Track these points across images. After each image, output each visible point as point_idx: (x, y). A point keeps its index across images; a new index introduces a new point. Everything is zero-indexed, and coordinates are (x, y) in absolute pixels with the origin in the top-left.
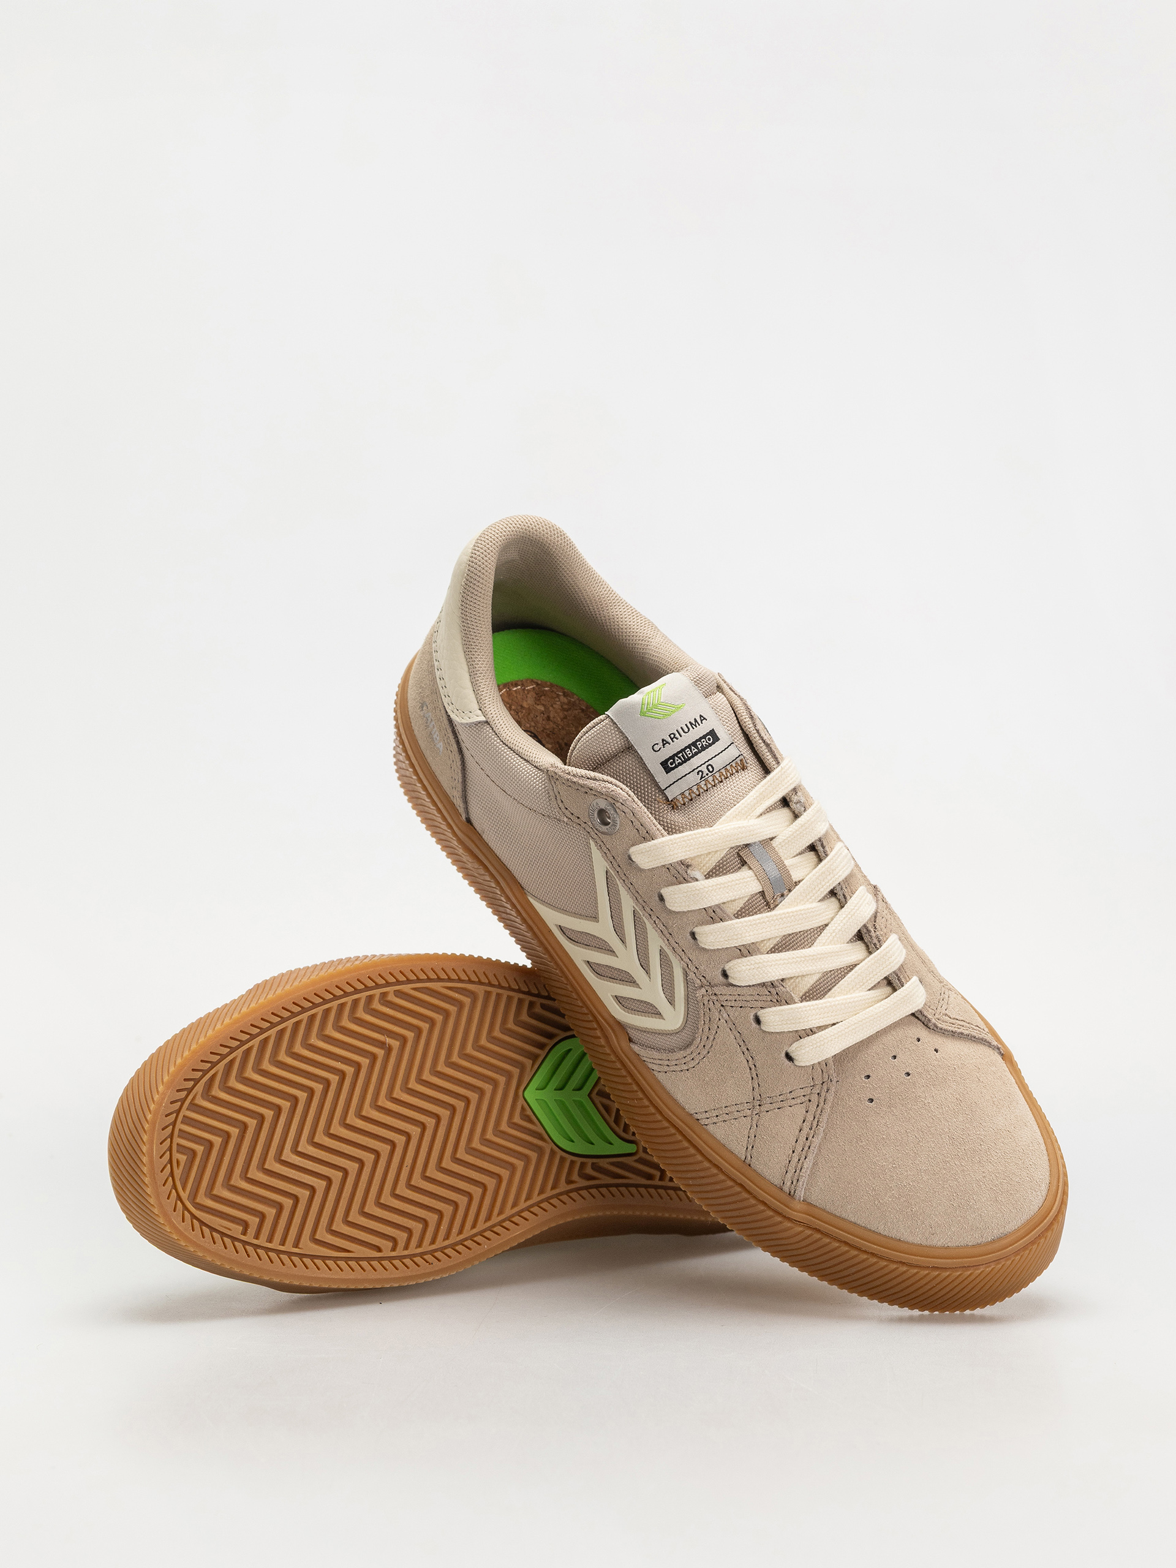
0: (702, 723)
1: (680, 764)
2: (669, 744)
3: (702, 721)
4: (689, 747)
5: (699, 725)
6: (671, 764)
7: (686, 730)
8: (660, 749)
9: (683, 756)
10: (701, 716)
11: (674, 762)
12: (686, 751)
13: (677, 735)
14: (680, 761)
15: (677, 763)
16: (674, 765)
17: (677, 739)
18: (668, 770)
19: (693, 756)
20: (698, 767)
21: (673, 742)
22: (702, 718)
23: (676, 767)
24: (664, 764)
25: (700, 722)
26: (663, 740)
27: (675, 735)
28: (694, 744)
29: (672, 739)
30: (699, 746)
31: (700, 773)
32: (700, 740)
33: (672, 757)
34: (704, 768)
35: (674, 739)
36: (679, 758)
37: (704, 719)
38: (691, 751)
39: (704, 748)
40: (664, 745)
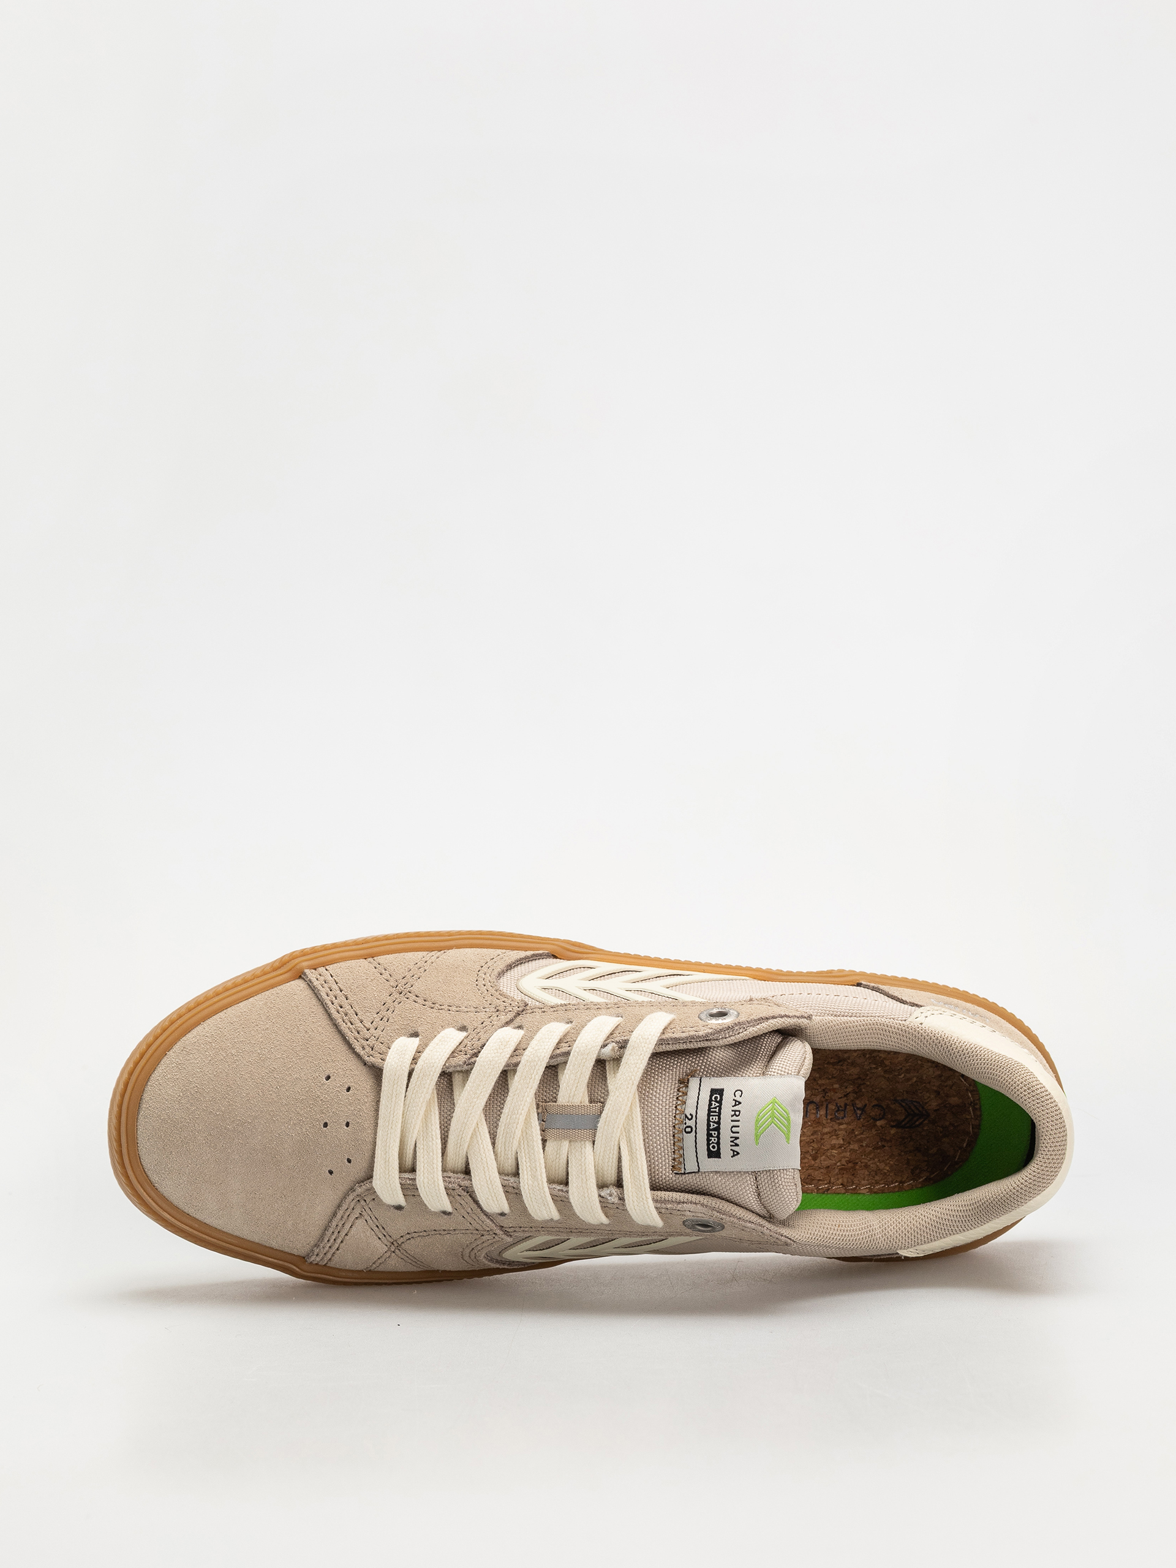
0: (731, 1150)
1: (710, 1104)
2: (733, 1107)
3: (734, 1151)
4: (719, 1123)
5: (731, 1146)
6: (716, 1098)
7: (735, 1130)
8: (735, 1096)
9: (715, 1112)
10: (738, 1153)
11: (716, 1101)
12: (717, 1117)
13: (735, 1118)
14: (713, 1106)
15: (713, 1103)
16: (713, 1099)
17: (732, 1116)
18: (713, 1091)
19: (708, 1120)
20: (696, 1118)
21: (732, 1111)
22: (735, 1153)
23: (711, 1100)
24: (721, 1092)
25: (733, 1148)
26: (740, 1103)
27: (737, 1116)
28: (718, 1129)
29: (735, 1111)
30: (713, 1132)
31: (690, 1117)
32: (718, 1137)
33: (720, 1102)
34: (692, 1123)
35: (734, 1114)
36: (715, 1108)
37: (734, 1156)
38: (714, 1122)
39: (709, 1137)
40: (736, 1101)
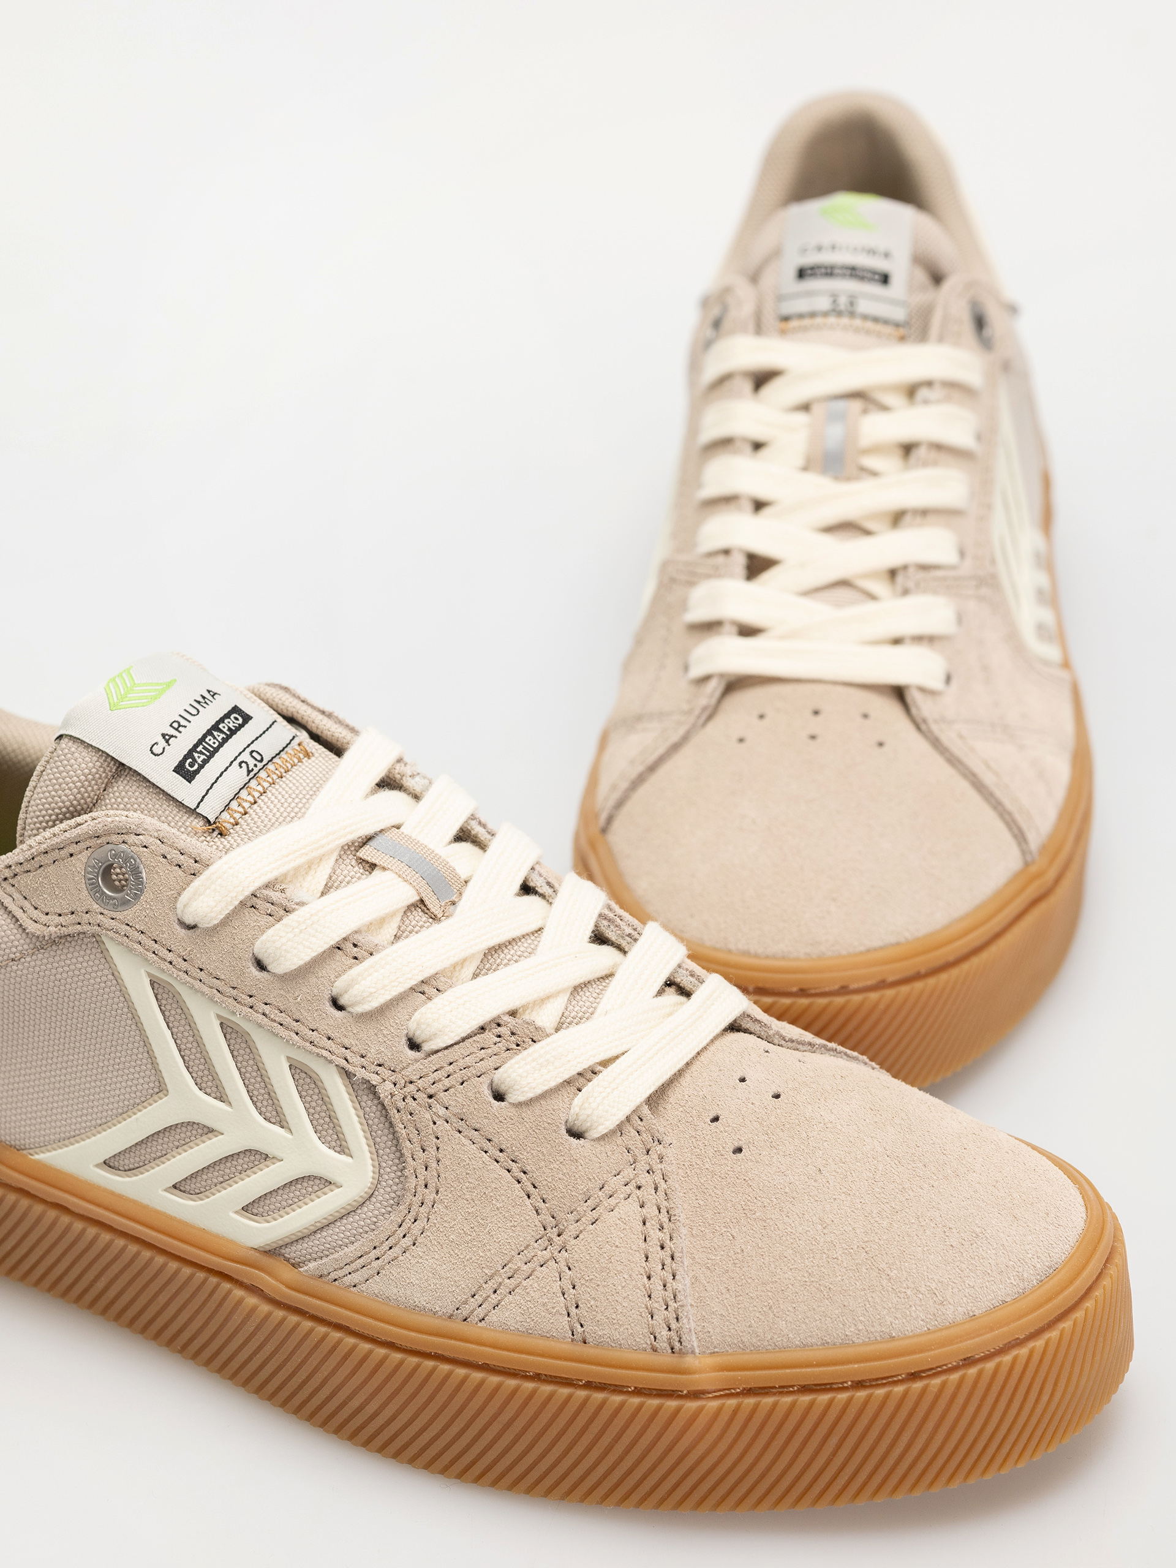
0: (212, 701)
1: (205, 762)
2: (176, 737)
3: (212, 697)
4: (209, 732)
6: (191, 765)
7: (194, 712)
8: (164, 749)
9: (205, 748)
10: (208, 691)
11: (195, 760)
12: (207, 740)
13: (183, 722)
14: (203, 757)
15: (199, 761)
16: (196, 767)
17: (185, 727)
18: (189, 777)
19: (221, 745)
20: (236, 757)
21: (180, 732)
22: (213, 691)
23: (201, 767)
24: (180, 769)
25: (210, 699)
26: (164, 735)
27: (179, 723)
28: (215, 727)
29: (177, 729)
30: (225, 730)
31: (244, 765)
32: (222, 720)
33: (190, 754)
34: (245, 757)
35: (180, 729)
36: (201, 753)
38: (215, 738)
39: (233, 732)
40: (167, 741)
